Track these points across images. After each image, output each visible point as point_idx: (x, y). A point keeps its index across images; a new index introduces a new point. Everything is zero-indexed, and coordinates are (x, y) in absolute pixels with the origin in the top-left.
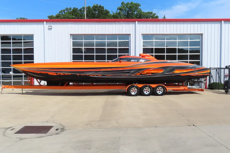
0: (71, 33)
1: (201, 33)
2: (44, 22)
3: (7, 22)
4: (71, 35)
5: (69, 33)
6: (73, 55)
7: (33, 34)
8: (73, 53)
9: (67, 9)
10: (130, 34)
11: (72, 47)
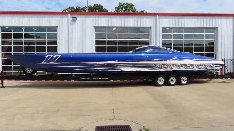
0: (95, 26)
1: (216, 27)
2: (68, 14)
3: (30, 14)
4: (94, 27)
7: (57, 26)
8: (96, 45)
9: (70, 8)
11: (95, 39)
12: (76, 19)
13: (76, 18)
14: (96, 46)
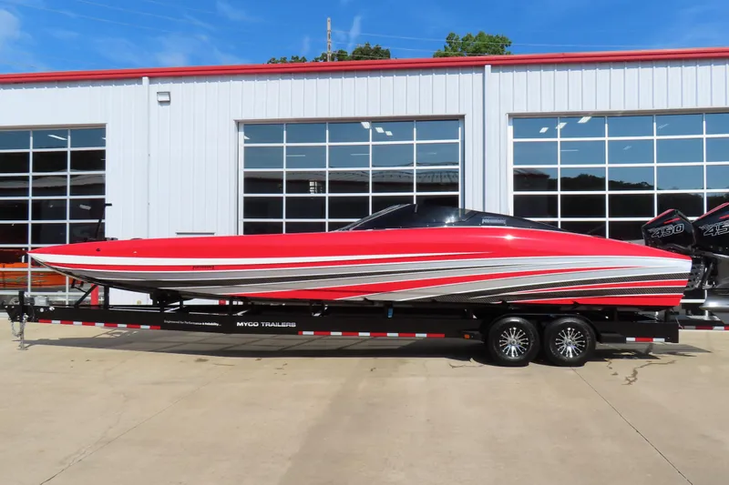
2: (141, 77)
5: (233, 119)
6: (247, 200)
7: (103, 122)
8: (245, 192)
10: (462, 117)
11: (242, 170)
12: (168, 99)
14: (245, 198)
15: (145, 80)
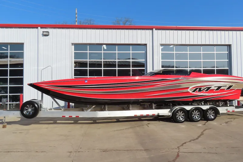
4: (72, 44)
5: (71, 42)
6: (75, 70)
8: (74, 67)
10: (146, 44)
11: (73, 60)
12: (48, 34)
13: (48, 32)
15: (39, 28)
